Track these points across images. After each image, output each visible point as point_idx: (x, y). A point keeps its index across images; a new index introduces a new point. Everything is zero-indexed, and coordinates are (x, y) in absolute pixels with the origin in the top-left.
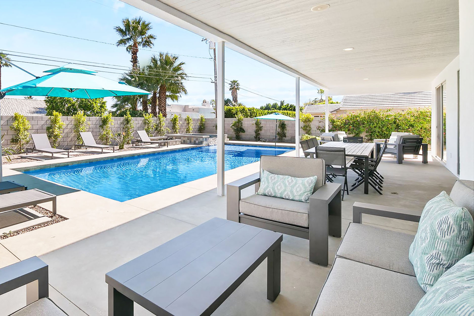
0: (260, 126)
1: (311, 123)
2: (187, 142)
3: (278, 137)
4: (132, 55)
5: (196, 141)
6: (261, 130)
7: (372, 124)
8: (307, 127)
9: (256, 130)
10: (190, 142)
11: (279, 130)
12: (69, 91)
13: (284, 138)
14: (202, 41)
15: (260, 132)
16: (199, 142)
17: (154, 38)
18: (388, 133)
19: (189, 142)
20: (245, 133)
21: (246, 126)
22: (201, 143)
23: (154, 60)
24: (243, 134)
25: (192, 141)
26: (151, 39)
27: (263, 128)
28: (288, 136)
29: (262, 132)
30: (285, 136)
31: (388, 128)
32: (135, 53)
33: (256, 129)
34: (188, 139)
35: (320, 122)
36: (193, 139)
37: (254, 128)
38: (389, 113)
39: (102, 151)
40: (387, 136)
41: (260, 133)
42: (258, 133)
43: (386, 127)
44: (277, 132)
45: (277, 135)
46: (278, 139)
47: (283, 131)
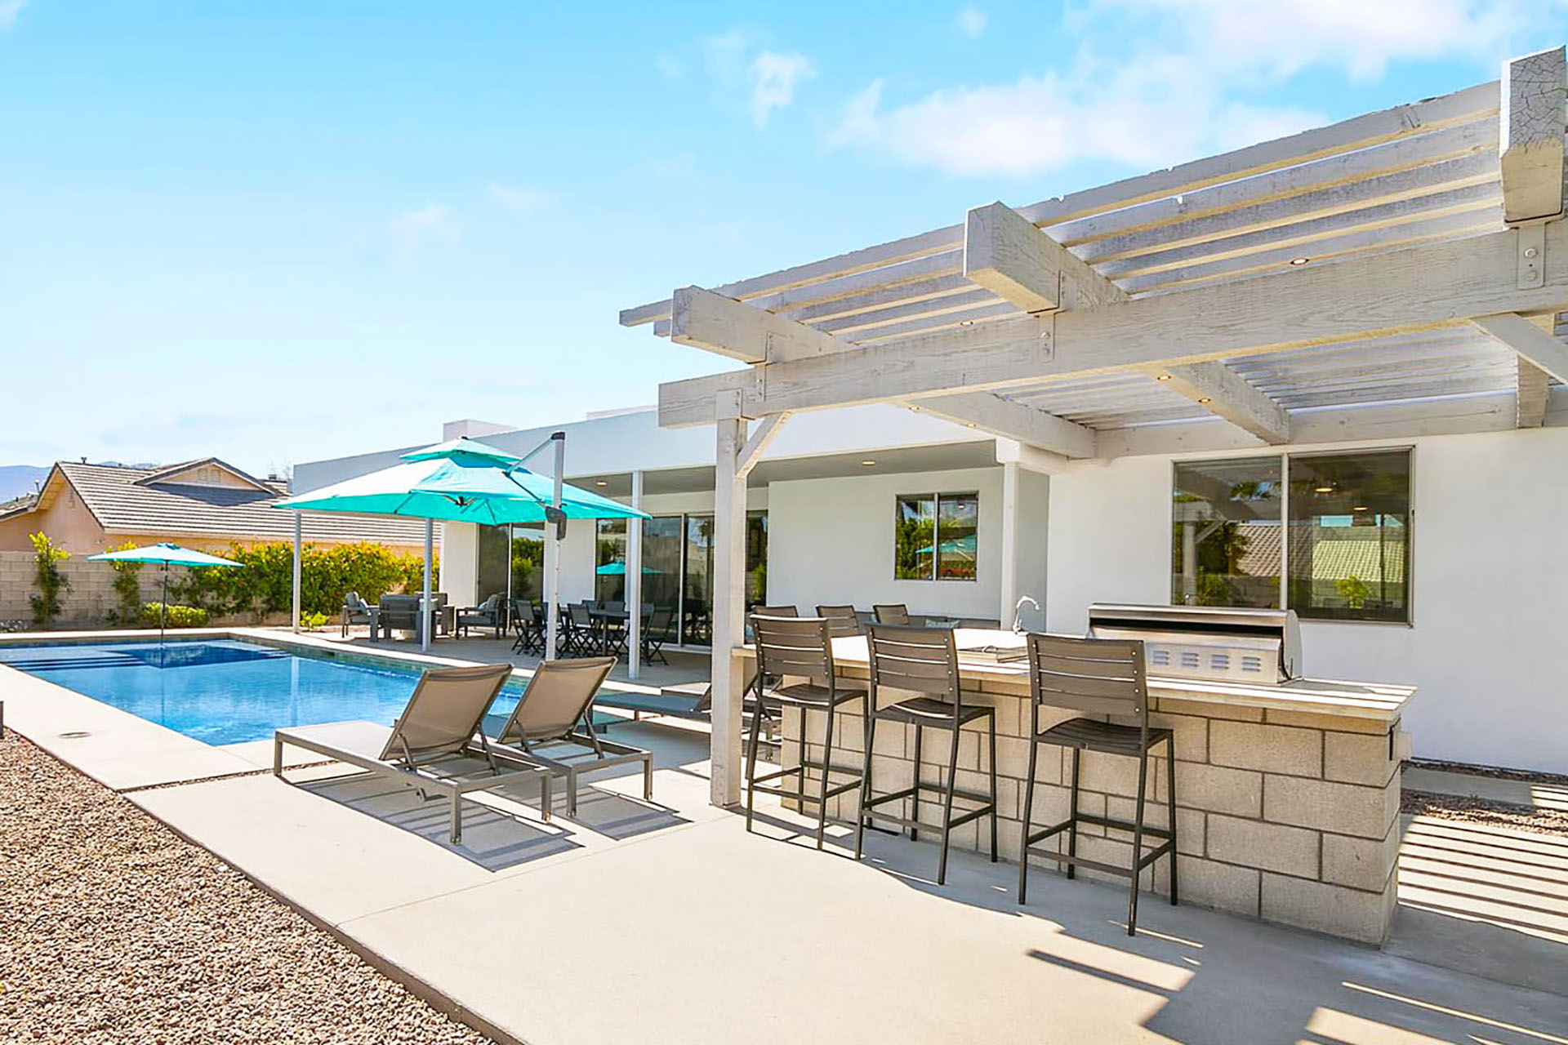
1: (137, 571)
3: (32, 615)
8: (128, 582)
11: (40, 593)
13: (55, 617)
28: (66, 610)
30: (57, 611)
44: (27, 598)
45: (30, 608)
46: (34, 621)
47: (51, 595)
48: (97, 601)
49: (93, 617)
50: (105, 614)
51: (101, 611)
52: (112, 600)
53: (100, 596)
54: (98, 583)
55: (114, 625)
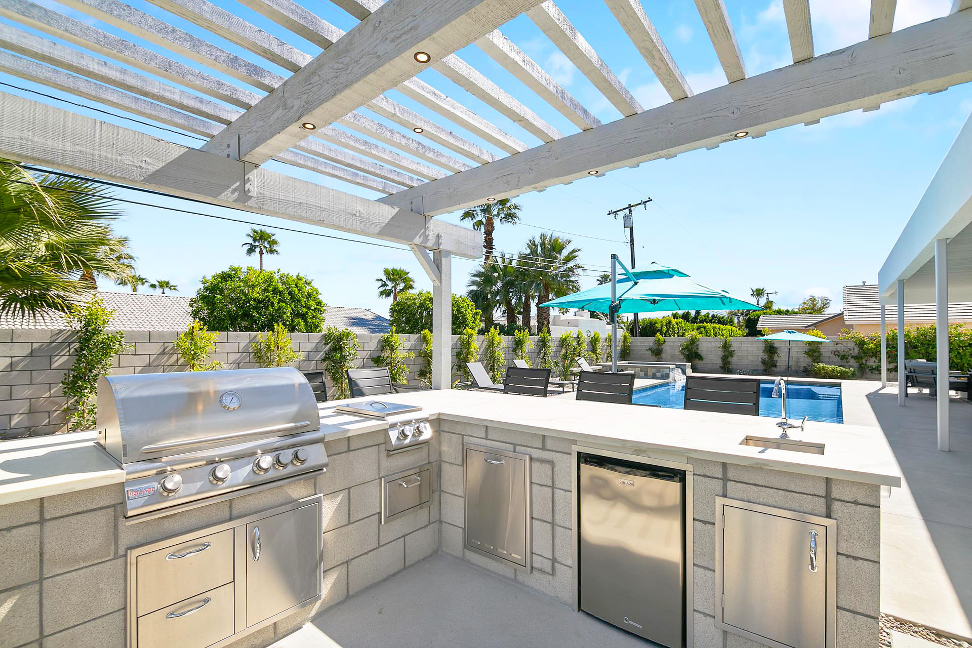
0: (730, 350)
1: (820, 346)
2: (639, 374)
3: (763, 368)
4: (485, 235)
5: (657, 374)
6: (732, 356)
7: (931, 347)
8: (815, 351)
9: (723, 356)
10: (645, 376)
11: (765, 357)
12: (651, 303)
13: (774, 369)
14: (608, 214)
15: (729, 359)
16: (662, 376)
17: (518, 209)
18: (959, 361)
19: (643, 375)
20: (704, 360)
21: (705, 349)
22: (666, 377)
23: (532, 245)
24: (700, 362)
25: (650, 373)
26: (516, 211)
27: (736, 354)
28: (780, 366)
29: (734, 360)
30: (775, 366)
31: (959, 353)
32: (489, 233)
33: (724, 354)
34: (641, 371)
35: (837, 344)
36: (652, 370)
37: (720, 353)
38: (960, 330)
39: (563, 390)
40: (956, 366)
41: (729, 362)
42: (727, 361)
43: (956, 353)
44: (760, 359)
45: (761, 364)
46: (763, 370)
47: (771, 358)
48: (797, 362)
49: (795, 370)
50: (802, 369)
51: (800, 367)
52: (805, 361)
53: (799, 359)
54: (797, 352)
55: (807, 375)
